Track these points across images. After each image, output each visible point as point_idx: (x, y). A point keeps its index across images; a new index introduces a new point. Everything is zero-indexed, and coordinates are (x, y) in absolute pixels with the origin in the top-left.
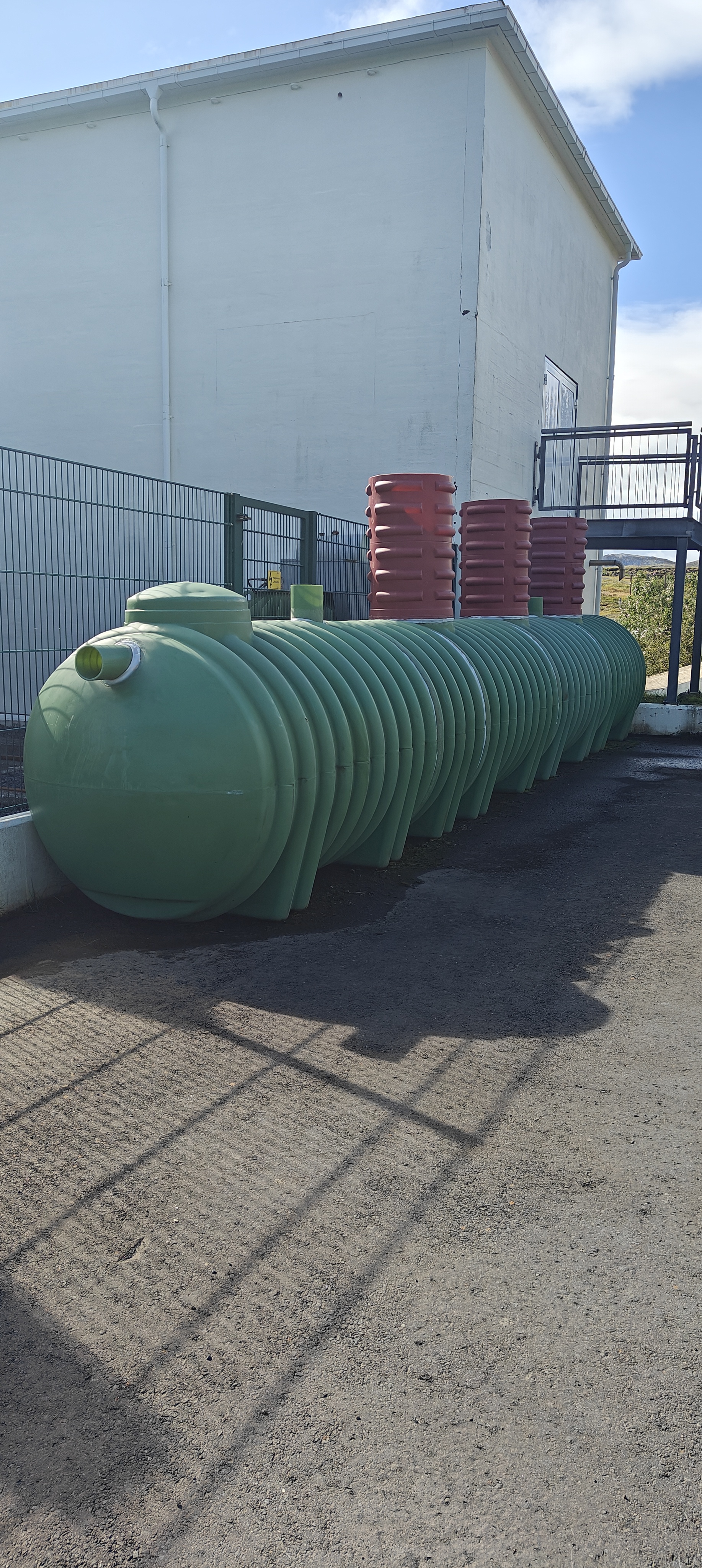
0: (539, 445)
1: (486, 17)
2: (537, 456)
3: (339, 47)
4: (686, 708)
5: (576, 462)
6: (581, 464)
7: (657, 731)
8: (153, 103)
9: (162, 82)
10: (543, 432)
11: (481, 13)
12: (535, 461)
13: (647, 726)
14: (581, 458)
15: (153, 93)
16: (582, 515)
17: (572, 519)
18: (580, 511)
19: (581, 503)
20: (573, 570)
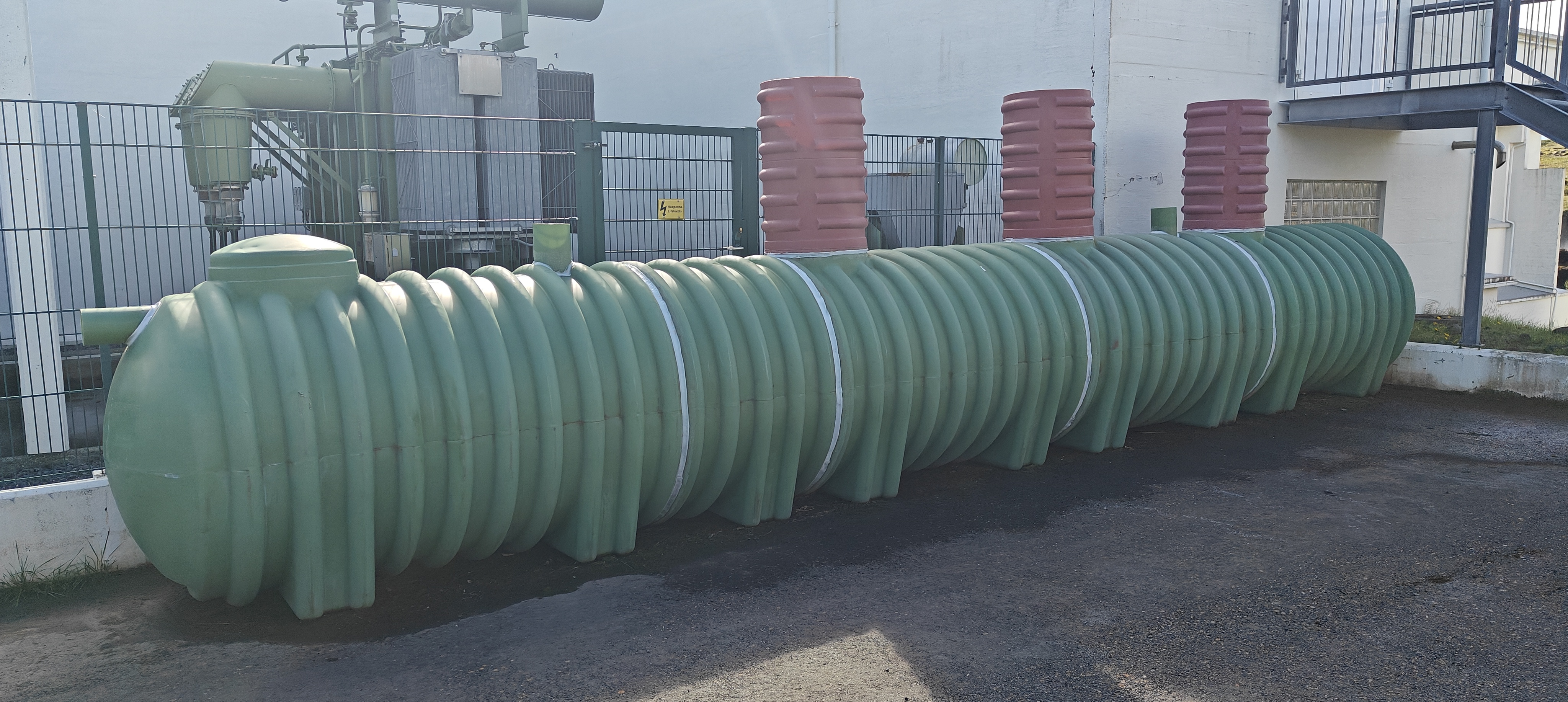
0: (1289, 3)
2: (1284, 19)
4: (1489, 355)
5: (1405, 14)
6: (1414, 17)
7: (1444, 386)
12: (1283, 23)
13: (1430, 377)
14: (1414, 9)
16: (1419, 82)
17: (1392, 90)
18: (1415, 78)
19: (1415, 66)
20: (1238, 168)
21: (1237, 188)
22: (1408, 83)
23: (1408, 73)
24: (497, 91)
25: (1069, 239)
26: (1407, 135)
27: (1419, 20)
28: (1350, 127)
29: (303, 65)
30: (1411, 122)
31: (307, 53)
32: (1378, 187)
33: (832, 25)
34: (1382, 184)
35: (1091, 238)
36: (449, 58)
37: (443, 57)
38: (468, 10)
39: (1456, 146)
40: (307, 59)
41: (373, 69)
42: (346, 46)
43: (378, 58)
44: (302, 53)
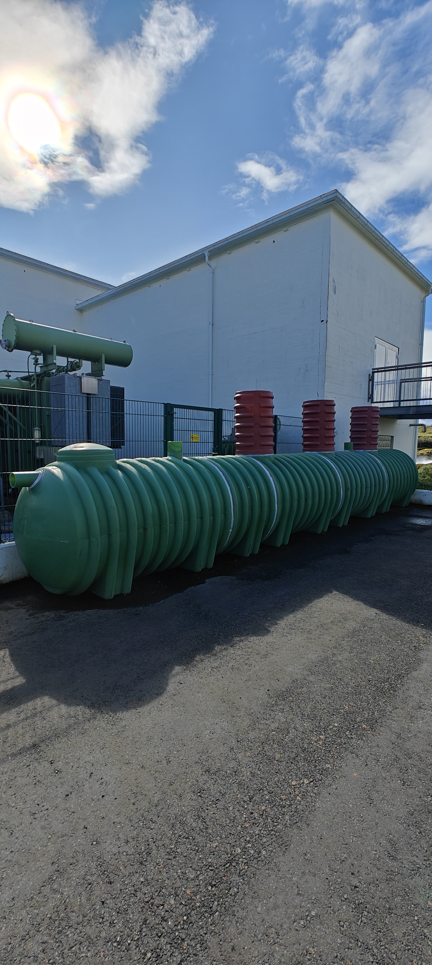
0: (371, 375)
1: (328, 198)
2: (370, 380)
3: (271, 222)
5: (399, 381)
6: (401, 382)
8: (207, 258)
9: (209, 249)
10: (373, 369)
11: (327, 196)
12: (369, 382)
14: (403, 380)
15: (207, 254)
16: (403, 404)
17: (396, 406)
18: (402, 402)
19: (402, 399)
20: (371, 430)
21: (371, 436)
22: (400, 404)
23: (400, 401)
24: (96, 392)
25: (329, 452)
26: (399, 421)
27: (403, 384)
28: (386, 417)
29: (8, 378)
30: (402, 417)
31: (10, 374)
32: (391, 438)
33: (211, 374)
34: (392, 437)
35: (334, 452)
36: (78, 378)
37: (76, 378)
38: (81, 360)
39: (411, 425)
40: (10, 376)
41: (40, 381)
42: (29, 372)
43: (43, 377)
44: (8, 374)
